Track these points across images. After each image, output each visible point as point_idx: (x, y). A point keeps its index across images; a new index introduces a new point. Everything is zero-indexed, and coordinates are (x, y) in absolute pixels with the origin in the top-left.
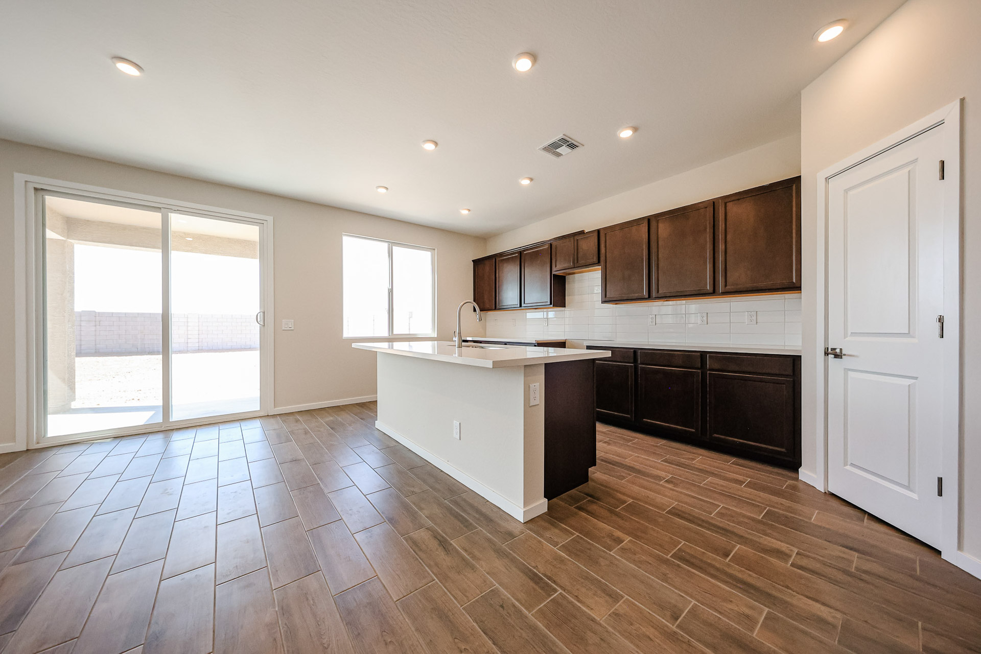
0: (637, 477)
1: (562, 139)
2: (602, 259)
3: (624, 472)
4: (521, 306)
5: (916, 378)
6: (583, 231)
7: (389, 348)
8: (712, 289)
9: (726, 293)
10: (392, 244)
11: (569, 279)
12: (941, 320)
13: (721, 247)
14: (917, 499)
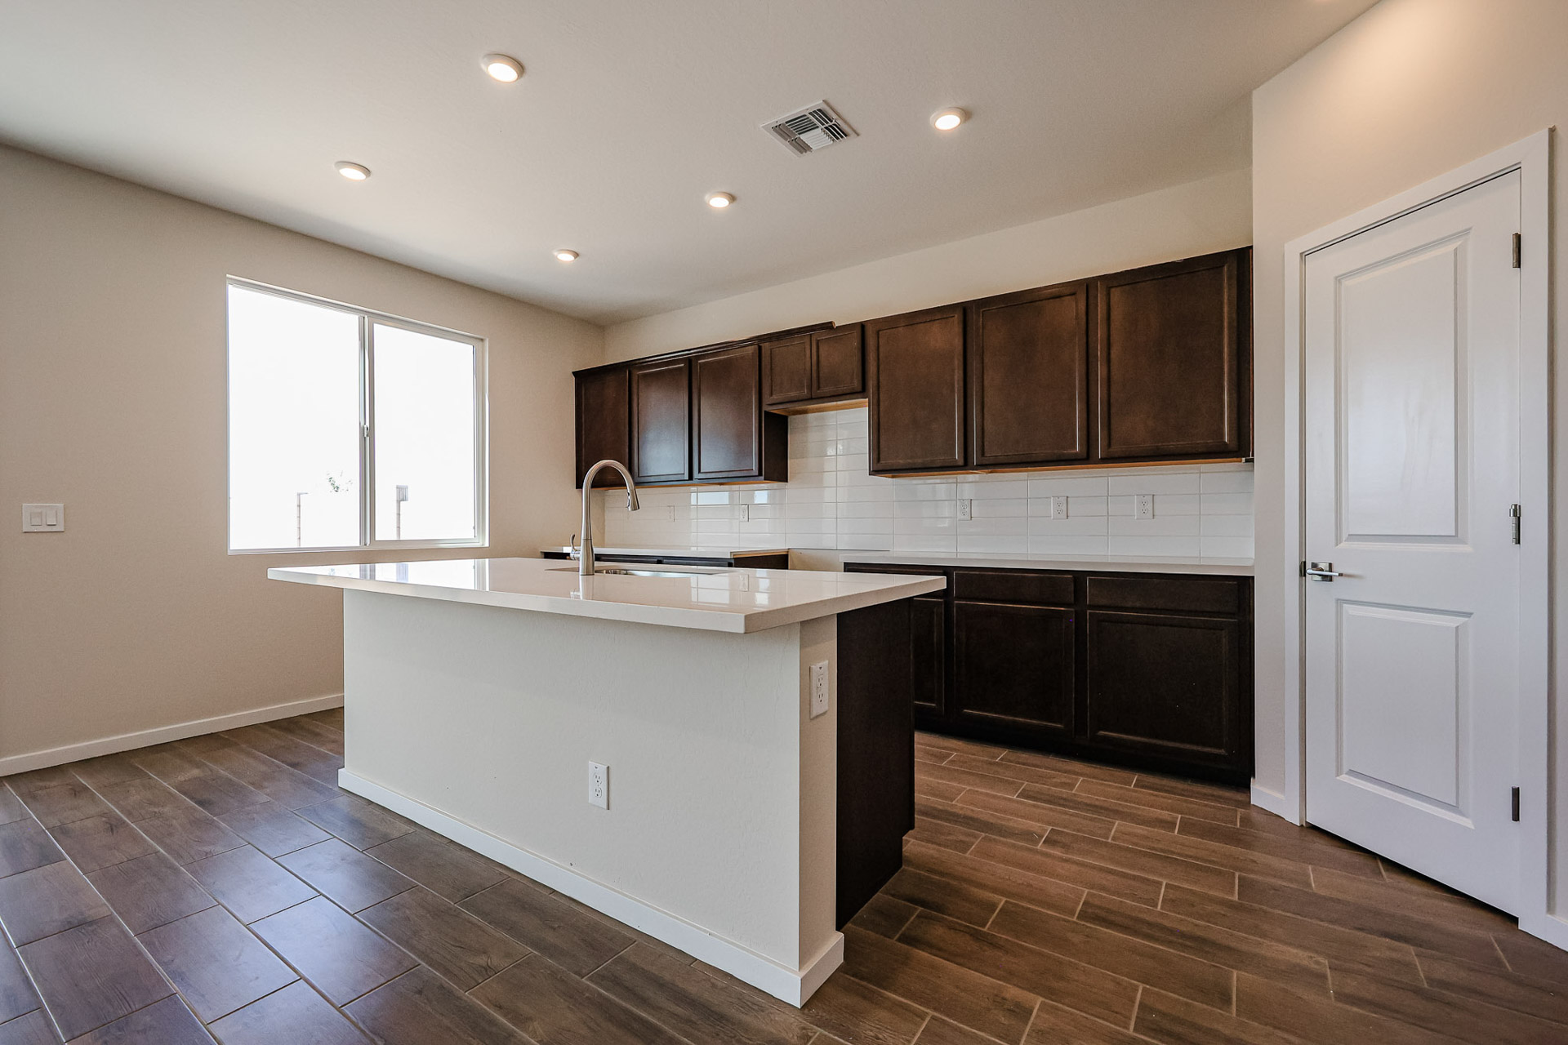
0: (990, 840)
1: (819, 110)
2: (871, 384)
3: (959, 832)
4: (691, 477)
5: (1469, 615)
6: (831, 323)
7: (363, 576)
8: (1085, 451)
9: (1111, 459)
10: (370, 318)
11: (793, 421)
12: (1517, 512)
13: (1101, 371)
14: (1473, 828)
